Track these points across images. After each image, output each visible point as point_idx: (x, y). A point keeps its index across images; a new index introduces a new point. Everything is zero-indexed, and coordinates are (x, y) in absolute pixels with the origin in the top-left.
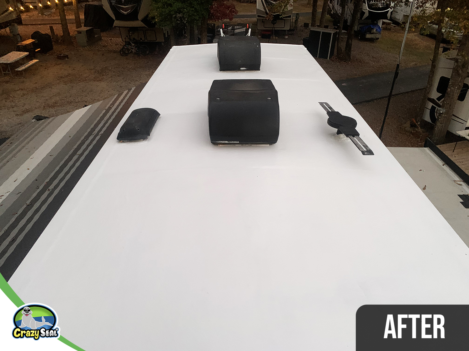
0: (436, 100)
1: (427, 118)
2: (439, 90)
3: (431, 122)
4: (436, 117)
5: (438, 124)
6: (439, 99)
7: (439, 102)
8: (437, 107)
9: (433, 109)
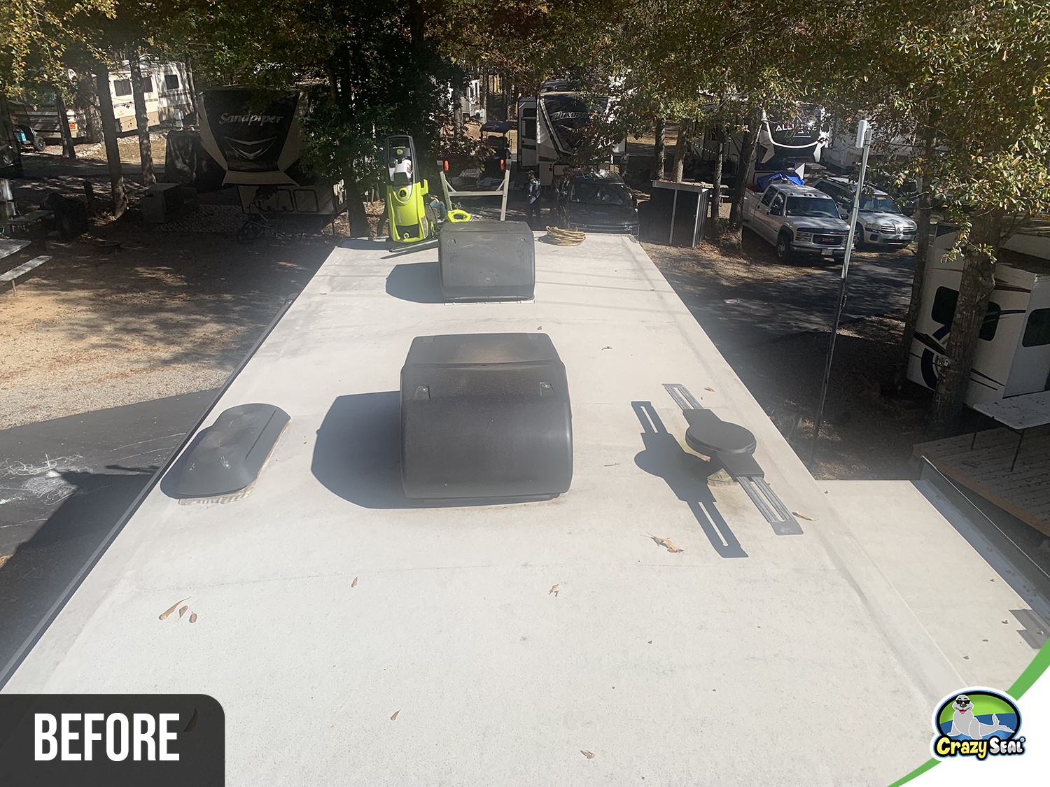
0: (933, 338)
1: (917, 376)
2: (936, 316)
3: (926, 385)
4: (937, 376)
5: (942, 390)
6: (939, 334)
7: (939, 342)
8: (936, 353)
9: (927, 357)
